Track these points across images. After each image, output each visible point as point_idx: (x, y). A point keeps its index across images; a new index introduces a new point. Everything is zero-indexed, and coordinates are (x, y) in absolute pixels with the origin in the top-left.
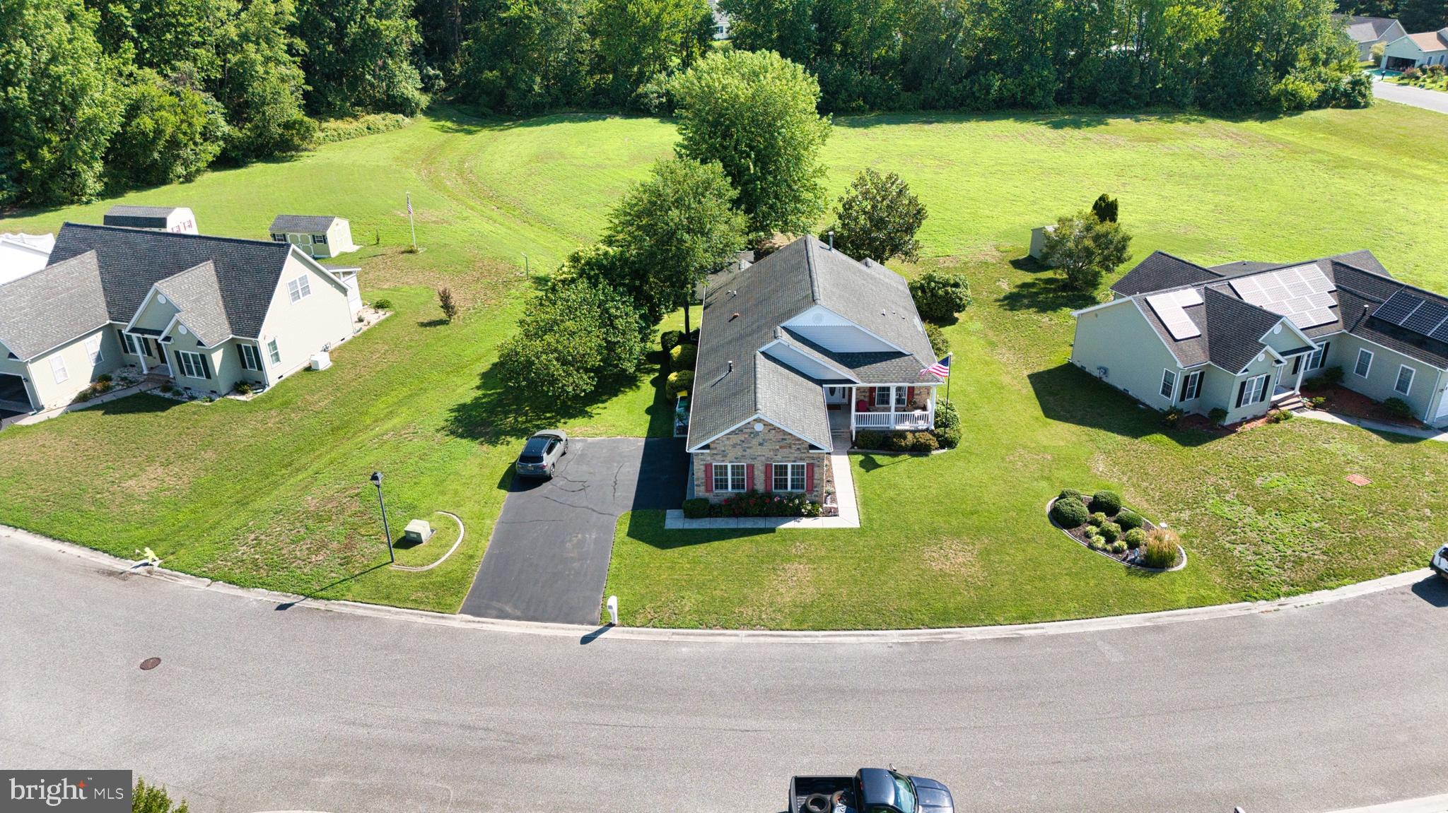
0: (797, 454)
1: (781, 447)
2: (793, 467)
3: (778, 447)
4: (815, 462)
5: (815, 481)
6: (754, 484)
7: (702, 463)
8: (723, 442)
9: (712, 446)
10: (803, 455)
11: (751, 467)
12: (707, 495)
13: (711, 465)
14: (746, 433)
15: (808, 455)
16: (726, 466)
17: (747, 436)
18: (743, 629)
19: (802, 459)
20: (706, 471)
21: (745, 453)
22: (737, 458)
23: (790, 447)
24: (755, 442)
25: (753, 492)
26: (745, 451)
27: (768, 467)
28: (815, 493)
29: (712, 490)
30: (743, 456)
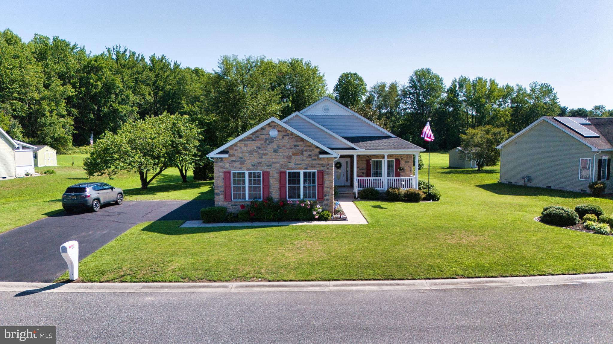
0: (308, 161)
1: (294, 154)
2: (305, 174)
3: (291, 154)
4: (325, 169)
5: (325, 189)
6: (269, 192)
7: (222, 170)
8: (241, 148)
9: (231, 152)
10: (314, 162)
11: (266, 174)
12: (225, 204)
13: (229, 172)
14: (262, 139)
15: (319, 162)
16: (244, 173)
17: (263, 142)
18: (236, 281)
19: (313, 166)
20: (225, 179)
21: (261, 160)
22: (253, 165)
23: (302, 154)
24: (270, 149)
25: (268, 199)
26: (261, 157)
27: (282, 174)
28: (326, 202)
29: (230, 199)
30: (259, 163)
